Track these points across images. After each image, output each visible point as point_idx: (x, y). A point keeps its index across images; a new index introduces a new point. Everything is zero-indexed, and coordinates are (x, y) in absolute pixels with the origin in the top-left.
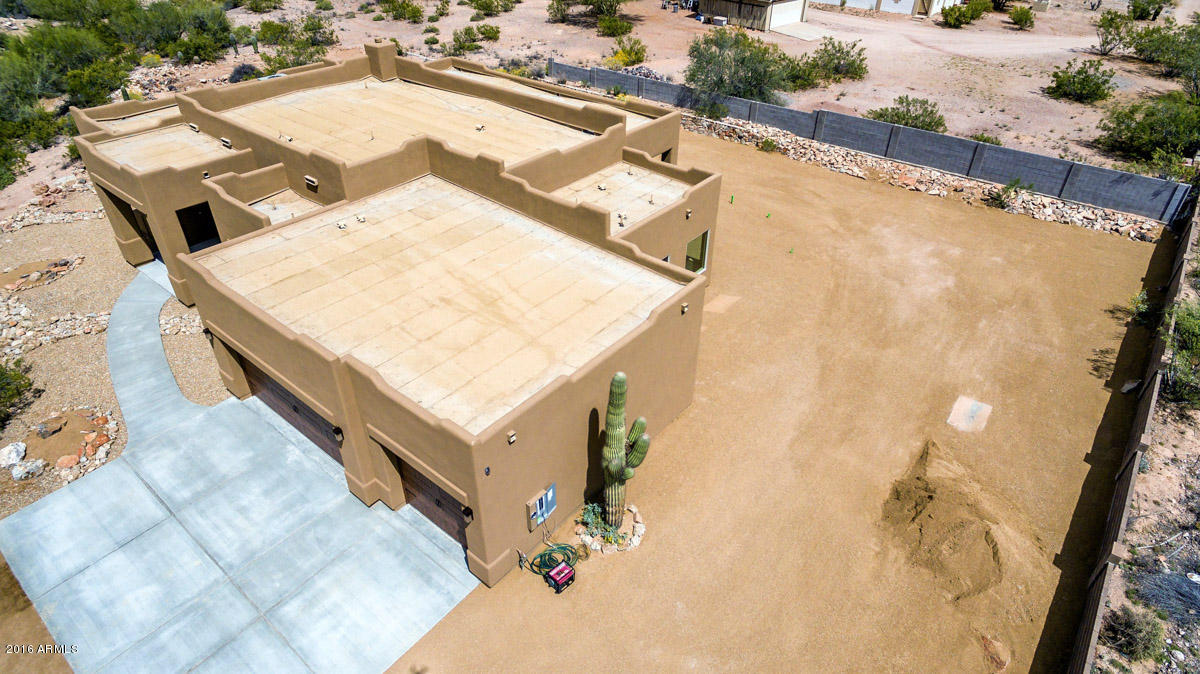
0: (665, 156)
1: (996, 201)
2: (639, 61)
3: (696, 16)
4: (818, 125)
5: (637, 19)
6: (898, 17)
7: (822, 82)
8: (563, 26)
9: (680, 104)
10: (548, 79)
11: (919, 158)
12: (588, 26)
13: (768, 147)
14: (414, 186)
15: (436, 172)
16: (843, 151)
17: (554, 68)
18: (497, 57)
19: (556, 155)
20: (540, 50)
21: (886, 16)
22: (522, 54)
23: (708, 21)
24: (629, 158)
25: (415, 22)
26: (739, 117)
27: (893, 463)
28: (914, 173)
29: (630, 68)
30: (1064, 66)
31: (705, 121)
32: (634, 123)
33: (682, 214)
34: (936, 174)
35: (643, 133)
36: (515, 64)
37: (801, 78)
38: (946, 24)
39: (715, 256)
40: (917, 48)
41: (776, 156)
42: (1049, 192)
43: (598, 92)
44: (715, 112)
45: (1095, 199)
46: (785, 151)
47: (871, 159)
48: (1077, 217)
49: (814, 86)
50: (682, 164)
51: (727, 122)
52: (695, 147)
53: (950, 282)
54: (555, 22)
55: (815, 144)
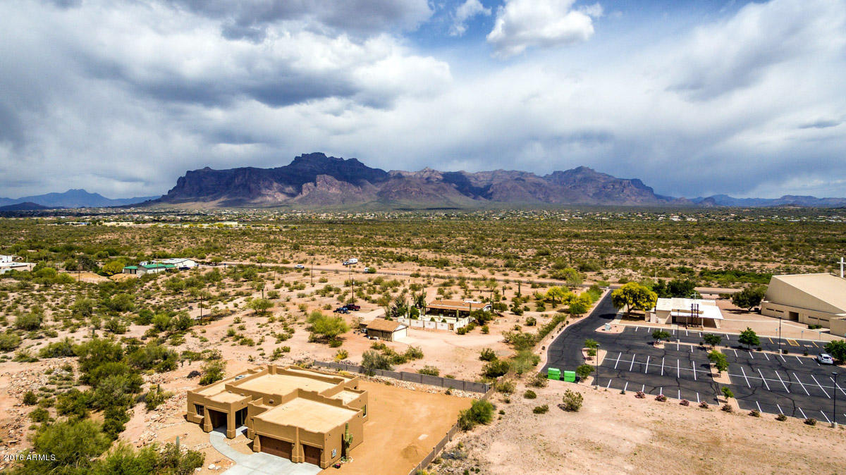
0: (355, 388)
1: (448, 393)
2: (346, 357)
3: (367, 336)
4: (402, 376)
5: (344, 339)
6: (444, 331)
7: (408, 360)
8: (314, 344)
9: (360, 372)
10: (314, 367)
11: (430, 383)
12: (325, 343)
13: (388, 384)
14: (295, 400)
15: (300, 396)
16: (409, 383)
17: (315, 363)
18: (292, 359)
19: (329, 390)
20: (308, 355)
21: (439, 331)
22: (301, 358)
23: (371, 339)
24: (346, 389)
25: (251, 346)
26: (379, 375)
27: (404, 444)
28: (428, 387)
29: (343, 361)
30: (482, 350)
31: (369, 377)
32: (347, 380)
33: (359, 400)
34: (434, 387)
35: (349, 383)
36: (300, 362)
37: (399, 360)
38: (458, 334)
39: (369, 410)
40: (446, 344)
41: (391, 386)
42: (461, 389)
43: (332, 370)
44: (372, 374)
45: (471, 390)
46: (393, 385)
47: (417, 385)
48: (467, 395)
49: (405, 362)
50: (359, 390)
51: (375, 377)
52: (365, 384)
53: (429, 413)
54: (311, 342)
55: (402, 381)
